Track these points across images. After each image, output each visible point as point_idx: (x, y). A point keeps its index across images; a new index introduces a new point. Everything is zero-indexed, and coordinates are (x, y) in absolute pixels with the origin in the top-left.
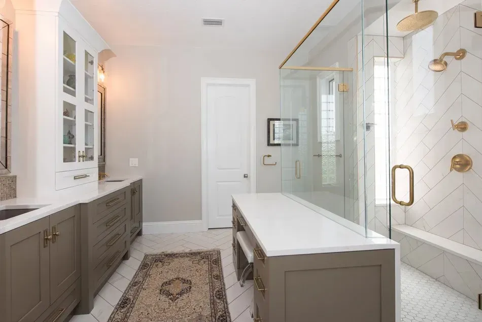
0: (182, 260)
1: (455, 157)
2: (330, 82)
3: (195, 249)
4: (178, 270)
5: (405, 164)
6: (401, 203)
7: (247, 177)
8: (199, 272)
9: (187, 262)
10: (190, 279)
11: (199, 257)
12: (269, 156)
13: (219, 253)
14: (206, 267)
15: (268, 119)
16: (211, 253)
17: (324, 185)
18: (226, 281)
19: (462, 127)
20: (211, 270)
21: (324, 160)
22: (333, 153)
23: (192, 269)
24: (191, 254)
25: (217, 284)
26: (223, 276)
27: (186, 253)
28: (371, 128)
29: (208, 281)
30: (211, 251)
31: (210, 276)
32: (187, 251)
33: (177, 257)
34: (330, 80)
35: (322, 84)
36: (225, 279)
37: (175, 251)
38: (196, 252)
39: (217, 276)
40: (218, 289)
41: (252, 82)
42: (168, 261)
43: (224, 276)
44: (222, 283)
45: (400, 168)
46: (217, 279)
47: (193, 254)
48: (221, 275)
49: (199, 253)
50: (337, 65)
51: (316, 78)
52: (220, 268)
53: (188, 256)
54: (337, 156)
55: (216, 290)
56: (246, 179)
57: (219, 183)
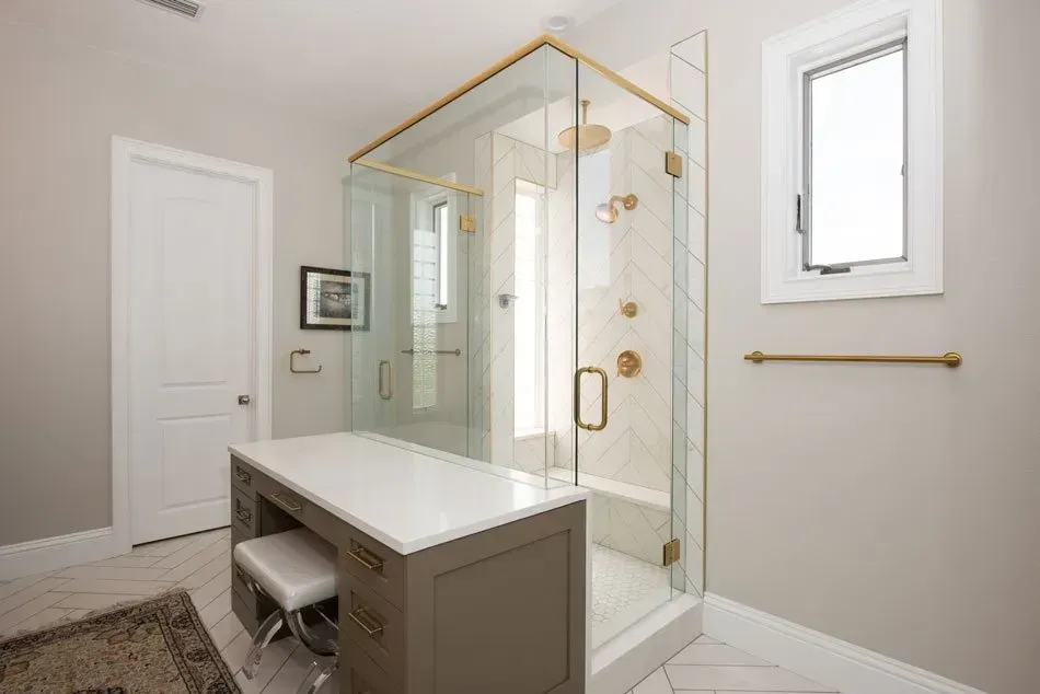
0: (68, 645)
1: (622, 355)
2: (435, 207)
3: (104, 604)
4: (63, 674)
5: (595, 366)
6: (589, 428)
7: (247, 403)
8: (140, 658)
9: (90, 645)
10: (116, 683)
11: (124, 624)
12: (303, 352)
13: (184, 598)
14: (156, 641)
15: (303, 267)
16: (163, 603)
17: (417, 410)
18: (226, 656)
19: (630, 310)
20: (175, 644)
21: (416, 359)
22: (432, 347)
23: (115, 657)
24: (97, 621)
25: (207, 672)
26: (215, 649)
27: (80, 624)
28: (510, 303)
29: (177, 672)
30: (160, 600)
31: (178, 659)
32: (78, 616)
33: (46, 642)
34: (436, 203)
35: (420, 209)
36: (222, 654)
37: (33, 626)
38: (112, 611)
39: (199, 652)
40: (211, 681)
41: (264, 177)
42: (20, 659)
43: (220, 648)
44: (220, 665)
45: (589, 371)
46: (201, 659)
47: (102, 623)
48: (210, 649)
49: (124, 613)
50: (453, 178)
51: (409, 194)
52: (201, 632)
53: (88, 630)
54: (439, 352)
55: (207, 685)
56: (244, 406)
57: (163, 422)
